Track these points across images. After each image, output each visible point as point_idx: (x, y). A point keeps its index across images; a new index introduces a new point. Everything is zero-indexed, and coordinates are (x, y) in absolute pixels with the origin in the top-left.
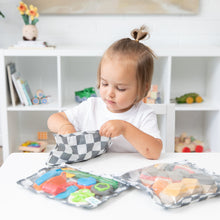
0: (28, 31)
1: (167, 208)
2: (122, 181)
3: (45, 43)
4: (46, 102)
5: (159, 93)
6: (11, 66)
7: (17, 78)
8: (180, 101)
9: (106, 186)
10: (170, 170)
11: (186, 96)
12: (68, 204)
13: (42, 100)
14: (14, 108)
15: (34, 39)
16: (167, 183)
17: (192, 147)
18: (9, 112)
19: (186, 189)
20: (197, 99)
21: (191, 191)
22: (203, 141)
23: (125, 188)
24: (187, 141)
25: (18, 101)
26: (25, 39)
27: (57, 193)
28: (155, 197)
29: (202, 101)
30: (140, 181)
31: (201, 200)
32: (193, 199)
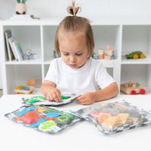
0: (20, 7)
1: (106, 134)
2: (77, 115)
3: (32, 16)
4: (33, 59)
5: (113, 52)
6: (8, 33)
7: (13, 41)
8: (129, 57)
9: (65, 118)
10: (111, 107)
11: (133, 53)
12: (38, 130)
13: (30, 57)
14: (11, 62)
15: (24, 13)
16: (107, 117)
17: (137, 90)
18: (7, 65)
19: (121, 121)
20: (141, 56)
21: (124, 122)
22: (146, 86)
23: (79, 120)
24: (134, 86)
25: (13, 58)
26: (18, 13)
27: (31, 123)
28: (98, 126)
29: (145, 57)
30: (89, 115)
31: (131, 128)
32: (125, 128)
